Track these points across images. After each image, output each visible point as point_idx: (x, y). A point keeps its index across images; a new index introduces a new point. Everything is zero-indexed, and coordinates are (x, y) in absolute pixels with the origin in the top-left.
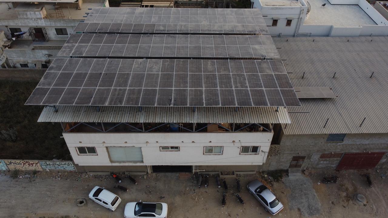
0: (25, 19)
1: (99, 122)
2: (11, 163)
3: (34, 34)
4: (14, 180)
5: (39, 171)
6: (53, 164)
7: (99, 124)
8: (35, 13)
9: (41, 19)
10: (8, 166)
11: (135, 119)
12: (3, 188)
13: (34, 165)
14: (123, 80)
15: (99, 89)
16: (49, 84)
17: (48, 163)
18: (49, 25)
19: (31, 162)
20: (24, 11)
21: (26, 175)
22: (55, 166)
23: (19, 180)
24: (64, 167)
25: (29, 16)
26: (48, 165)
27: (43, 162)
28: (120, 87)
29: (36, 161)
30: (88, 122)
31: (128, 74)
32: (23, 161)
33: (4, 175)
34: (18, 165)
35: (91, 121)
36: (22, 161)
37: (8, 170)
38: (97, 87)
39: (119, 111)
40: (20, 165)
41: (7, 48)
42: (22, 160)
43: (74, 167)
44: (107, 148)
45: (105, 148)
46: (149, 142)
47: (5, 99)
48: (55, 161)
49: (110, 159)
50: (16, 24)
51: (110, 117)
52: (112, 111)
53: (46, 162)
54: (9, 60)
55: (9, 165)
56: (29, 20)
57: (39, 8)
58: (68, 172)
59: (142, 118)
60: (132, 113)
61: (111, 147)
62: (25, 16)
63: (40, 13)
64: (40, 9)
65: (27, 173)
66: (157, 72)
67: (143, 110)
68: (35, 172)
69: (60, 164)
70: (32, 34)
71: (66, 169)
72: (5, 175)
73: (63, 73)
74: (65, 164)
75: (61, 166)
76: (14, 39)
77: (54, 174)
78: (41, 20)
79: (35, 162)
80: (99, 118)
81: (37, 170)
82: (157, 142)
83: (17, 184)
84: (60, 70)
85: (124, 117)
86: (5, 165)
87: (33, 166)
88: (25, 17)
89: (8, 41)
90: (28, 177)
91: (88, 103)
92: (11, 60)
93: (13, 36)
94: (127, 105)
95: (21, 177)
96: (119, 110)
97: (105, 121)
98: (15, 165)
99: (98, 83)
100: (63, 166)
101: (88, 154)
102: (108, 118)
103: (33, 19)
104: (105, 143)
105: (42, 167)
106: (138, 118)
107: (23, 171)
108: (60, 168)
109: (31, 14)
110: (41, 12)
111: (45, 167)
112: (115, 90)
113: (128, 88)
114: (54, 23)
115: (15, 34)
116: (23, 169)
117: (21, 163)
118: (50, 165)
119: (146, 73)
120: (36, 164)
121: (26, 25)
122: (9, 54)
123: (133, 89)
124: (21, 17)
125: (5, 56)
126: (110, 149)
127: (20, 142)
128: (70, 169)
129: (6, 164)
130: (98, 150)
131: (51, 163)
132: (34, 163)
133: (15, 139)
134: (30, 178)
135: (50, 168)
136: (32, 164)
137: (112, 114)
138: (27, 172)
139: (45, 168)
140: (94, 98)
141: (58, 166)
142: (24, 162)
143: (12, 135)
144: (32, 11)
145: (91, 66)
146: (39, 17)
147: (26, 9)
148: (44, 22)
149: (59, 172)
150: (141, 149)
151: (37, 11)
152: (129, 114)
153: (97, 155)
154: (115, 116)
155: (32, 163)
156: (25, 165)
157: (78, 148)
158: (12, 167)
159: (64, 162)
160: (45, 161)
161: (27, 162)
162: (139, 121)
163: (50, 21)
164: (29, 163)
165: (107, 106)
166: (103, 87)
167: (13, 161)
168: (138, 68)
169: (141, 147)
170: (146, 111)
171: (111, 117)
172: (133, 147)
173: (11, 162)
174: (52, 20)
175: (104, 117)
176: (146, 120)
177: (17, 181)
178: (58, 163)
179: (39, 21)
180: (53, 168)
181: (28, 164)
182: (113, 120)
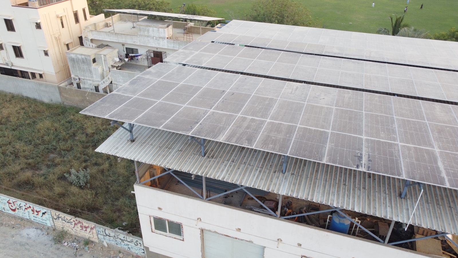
0: (146, 36)
1: (199, 174)
2: (59, 218)
3: (152, 58)
4: (55, 246)
5: (92, 242)
6: (114, 237)
7: (199, 178)
8: (158, 31)
9: (164, 38)
10: (54, 220)
11: (270, 185)
12: (36, 255)
13: (89, 230)
14: (260, 107)
15: (214, 113)
16: (134, 92)
17: (107, 232)
18: (172, 48)
19: (85, 223)
20: (147, 26)
21: (73, 242)
22: (117, 240)
23: (62, 248)
24: (130, 246)
25: (151, 33)
26: (107, 235)
27: (102, 229)
28: (253, 116)
29: (92, 224)
30: (178, 170)
31: (271, 99)
32: (75, 220)
33: (46, 233)
34: (68, 224)
35: (185, 170)
36: (73, 219)
37: (53, 227)
38: (211, 109)
39: (241, 163)
40: (69, 224)
41: (115, 69)
42: (74, 217)
43: (144, 250)
44: (202, 231)
45: (199, 231)
46: (283, 241)
47: (93, 132)
48: (118, 232)
49: (202, 253)
50: (134, 42)
51: (221, 170)
52: (228, 160)
53: (105, 230)
54: (113, 85)
55: (56, 219)
56: (149, 39)
57: (164, 24)
58: (133, 256)
59: (284, 185)
60: (264, 172)
61: (210, 231)
62: (146, 33)
63: (164, 31)
64: (166, 26)
65: (76, 241)
66: (328, 105)
67: (288, 172)
68: (88, 242)
69: (123, 239)
70: (149, 57)
71: (131, 250)
72: (48, 234)
73: (163, 81)
74: (131, 242)
75: (126, 242)
76: (127, 60)
77: (112, 253)
78: (163, 41)
79: (90, 225)
80: (201, 167)
81: (91, 239)
82: (300, 245)
83: (56, 254)
84: (159, 76)
85: (249, 176)
86: (51, 219)
87: (86, 230)
88: (146, 35)
89: (120, 62)
90: (75, 247)
91: (188, 131)
92: (115, 85)
93: (127, 56)
94: (262, 148)
95: (66, 244)
96: (242, 161)
97: (211, 175)
98: (64, 222)
99: (215, 103)
100: (129, 243)
101: (168, 233)
102: (217, 172)
103: (155, 38)
104: (201, 220)
105: (98, 237)
106: (275, 184)
107: (72, 235)
108: (123, 246)
109: (153, 31)
110: (166, 30)
111: (102, 237)
112: (244, 119)
113: (268, 120)
114: (178, 46)
115: (130, 55)
116: (73, 233)
117: (72, 221)
118: (110, 236)
119: (306, 103)
120: (92, 229)
121: (145, 45)
122: (115, 76)
123: (279, 123)
124: (142, 34)
125: (110, 78)
126: (206, 235)
127: (88, 191)
128: (137, 252)
129: (53, 218)
130: (185, 230)
131: (112, 234)
132: (88, 227)
133: (84, 185)
134: (77, 249)
135: (108, 242)
136: (86, 228)
137: (226, 166)
138: (76, 239)
139: (103, 240)
140: (201, 124)
141: (120, 241)
142: (76, 222)
143: (82, 178)
144: (156, 27)
145: (209, 80)
146: (162, 35)
147: (149, 24)
148: (166, 43)
149: (120, 252)
150: (264, 250)
151: (161, 28)
152: (260, 172)
153: (183, 240)
154: (232, 171)
155: (87, 225)
156: (76, 226)
157: (154, 218)
158: (59, 224)
159: (131, 238)
160: (104, 227)
161: (79, 222)
162: (279, 190)
163: (174, 43)
164: (82, 224)
165: (221, 143)
166: (222, 110)
167: (62, 215)
168: (291, 94)
169: (265, 247)
170: (293, 174)
171: (223, 171)
172: (250, 241)
173: (60, 216)
174: (177, 42)
175: (211, 167)
176: (293, 191)
177: (58, 249)
178: (121, 236)
179: (161, 40)
180: (113, 243)
181: (81, 226)
182: (226, 177)
